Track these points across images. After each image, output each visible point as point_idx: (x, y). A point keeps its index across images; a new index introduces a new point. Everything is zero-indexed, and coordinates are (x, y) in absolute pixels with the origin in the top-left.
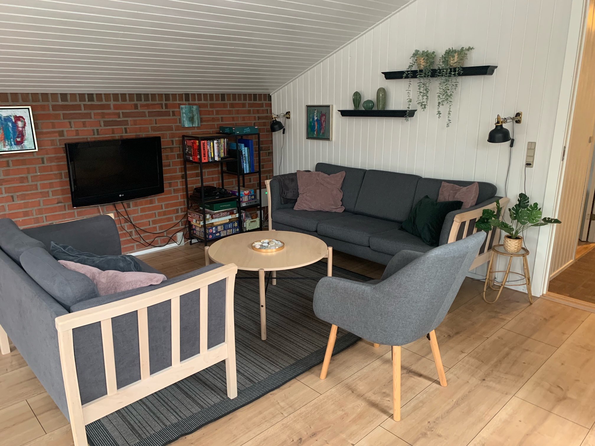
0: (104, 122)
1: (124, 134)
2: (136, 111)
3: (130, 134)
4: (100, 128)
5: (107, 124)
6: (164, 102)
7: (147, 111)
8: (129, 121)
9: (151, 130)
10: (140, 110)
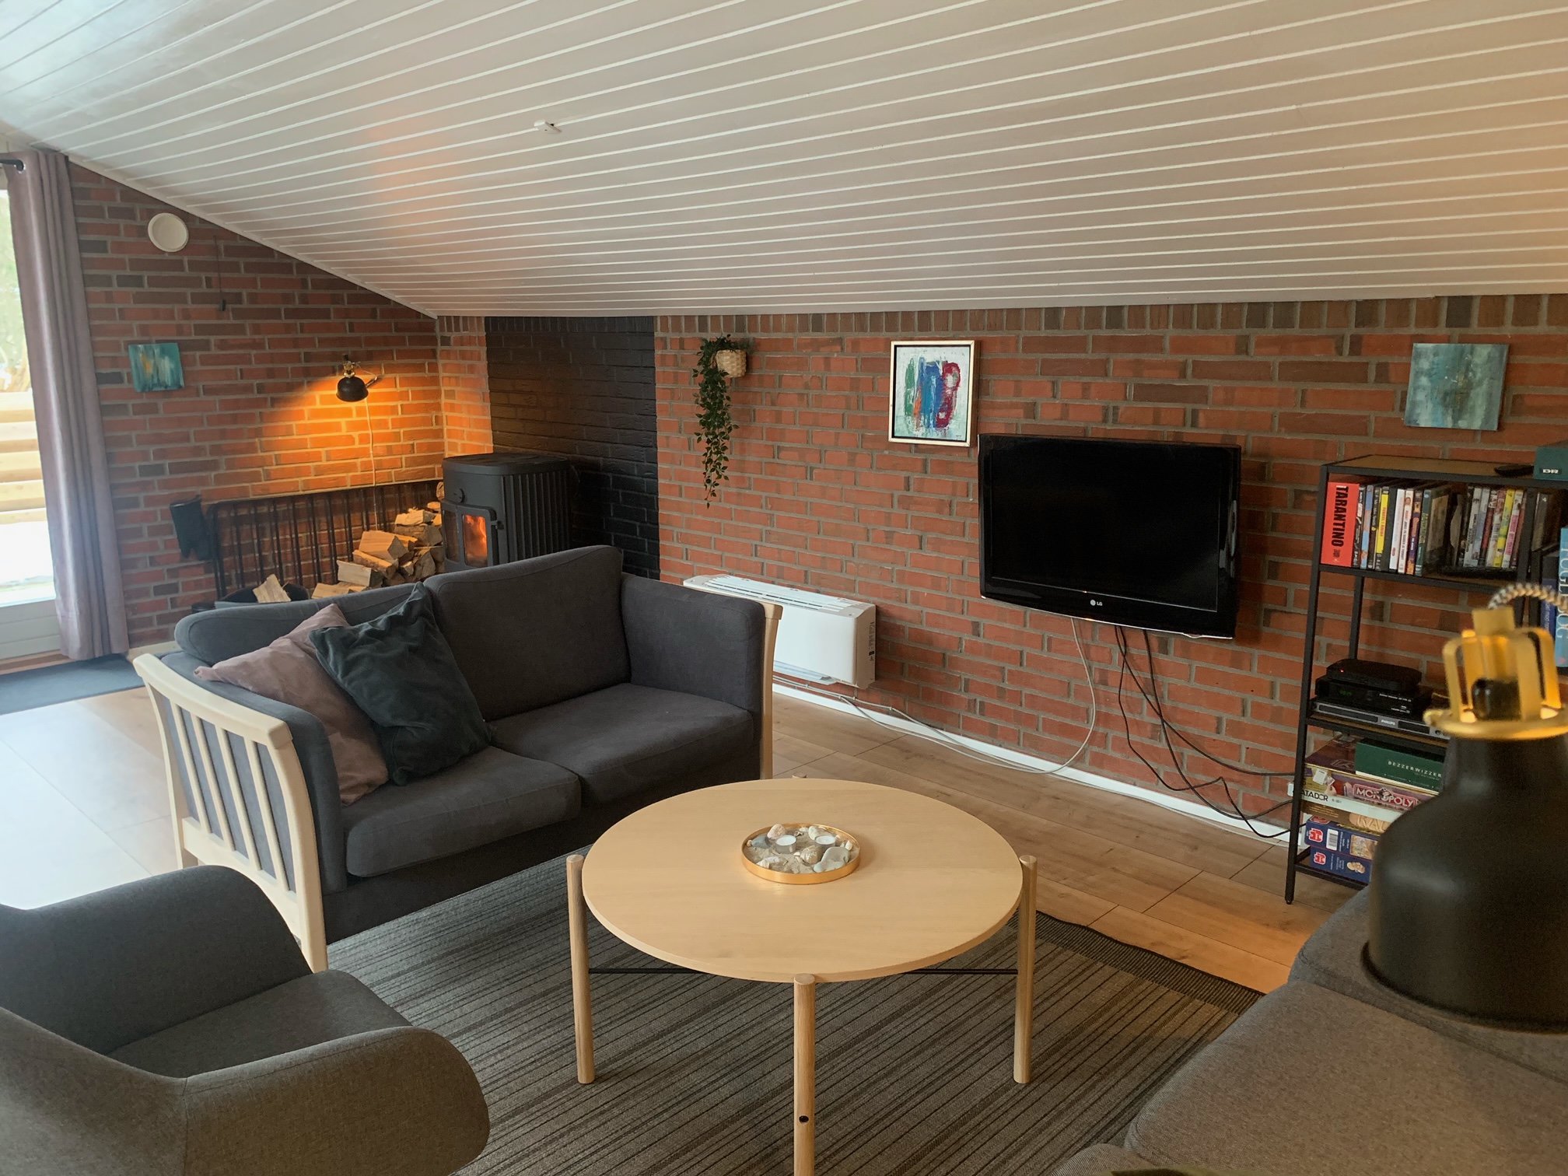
0: (1138, 387)
1: (1188, 430)
2: (1242, 358)
3: (1205, 432)
4: (1122, 405)
5: (1144, 392)
6: (1351, 330)
7: (1276, 360)
8: (1211, 389)
9: (1280, 425)
10: (1255, 356)
